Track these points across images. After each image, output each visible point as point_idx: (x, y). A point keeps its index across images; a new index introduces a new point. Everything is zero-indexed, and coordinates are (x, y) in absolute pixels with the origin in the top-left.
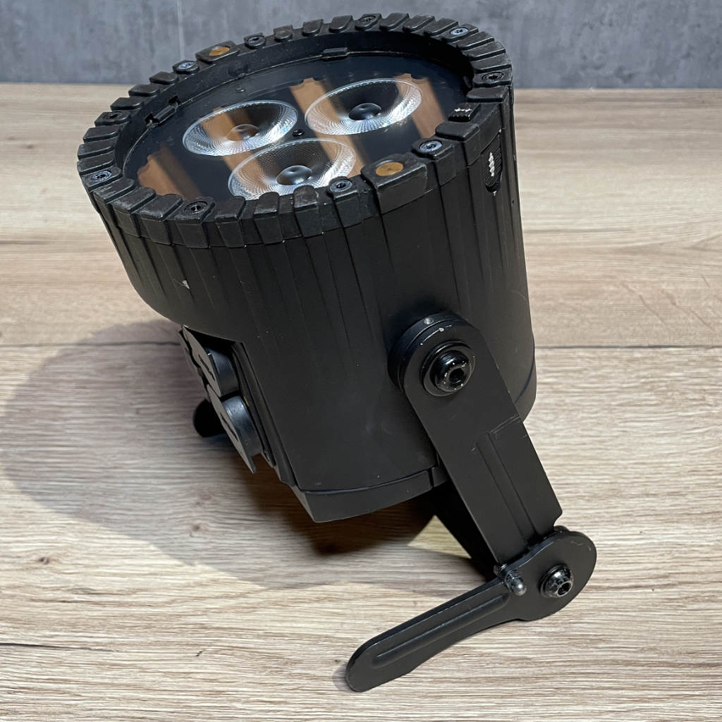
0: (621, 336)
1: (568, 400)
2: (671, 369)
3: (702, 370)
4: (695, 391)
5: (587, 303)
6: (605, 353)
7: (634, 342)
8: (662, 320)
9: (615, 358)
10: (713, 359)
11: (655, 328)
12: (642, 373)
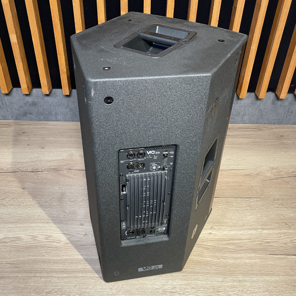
0: (245, 196)
1: (238, 209)
2: (252, 203)
3: (256, 203)
4: (255, 207)
5: (240, 188)
6: (242, 199)
7: (247, 197)
8: (251, 192)
9: (244, 200)
10: (258, 201)
11: (250, 194)
12: (248, 203)
